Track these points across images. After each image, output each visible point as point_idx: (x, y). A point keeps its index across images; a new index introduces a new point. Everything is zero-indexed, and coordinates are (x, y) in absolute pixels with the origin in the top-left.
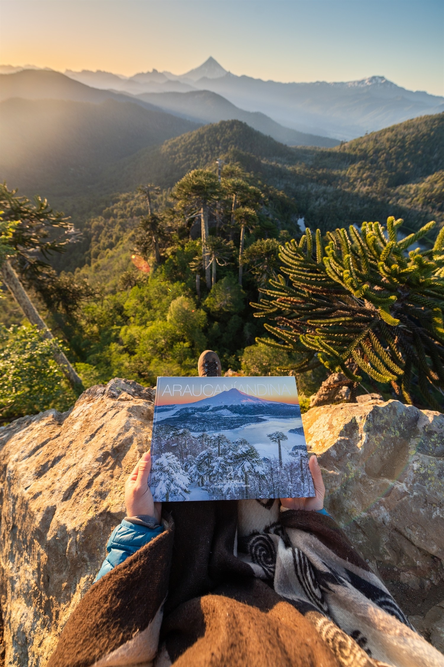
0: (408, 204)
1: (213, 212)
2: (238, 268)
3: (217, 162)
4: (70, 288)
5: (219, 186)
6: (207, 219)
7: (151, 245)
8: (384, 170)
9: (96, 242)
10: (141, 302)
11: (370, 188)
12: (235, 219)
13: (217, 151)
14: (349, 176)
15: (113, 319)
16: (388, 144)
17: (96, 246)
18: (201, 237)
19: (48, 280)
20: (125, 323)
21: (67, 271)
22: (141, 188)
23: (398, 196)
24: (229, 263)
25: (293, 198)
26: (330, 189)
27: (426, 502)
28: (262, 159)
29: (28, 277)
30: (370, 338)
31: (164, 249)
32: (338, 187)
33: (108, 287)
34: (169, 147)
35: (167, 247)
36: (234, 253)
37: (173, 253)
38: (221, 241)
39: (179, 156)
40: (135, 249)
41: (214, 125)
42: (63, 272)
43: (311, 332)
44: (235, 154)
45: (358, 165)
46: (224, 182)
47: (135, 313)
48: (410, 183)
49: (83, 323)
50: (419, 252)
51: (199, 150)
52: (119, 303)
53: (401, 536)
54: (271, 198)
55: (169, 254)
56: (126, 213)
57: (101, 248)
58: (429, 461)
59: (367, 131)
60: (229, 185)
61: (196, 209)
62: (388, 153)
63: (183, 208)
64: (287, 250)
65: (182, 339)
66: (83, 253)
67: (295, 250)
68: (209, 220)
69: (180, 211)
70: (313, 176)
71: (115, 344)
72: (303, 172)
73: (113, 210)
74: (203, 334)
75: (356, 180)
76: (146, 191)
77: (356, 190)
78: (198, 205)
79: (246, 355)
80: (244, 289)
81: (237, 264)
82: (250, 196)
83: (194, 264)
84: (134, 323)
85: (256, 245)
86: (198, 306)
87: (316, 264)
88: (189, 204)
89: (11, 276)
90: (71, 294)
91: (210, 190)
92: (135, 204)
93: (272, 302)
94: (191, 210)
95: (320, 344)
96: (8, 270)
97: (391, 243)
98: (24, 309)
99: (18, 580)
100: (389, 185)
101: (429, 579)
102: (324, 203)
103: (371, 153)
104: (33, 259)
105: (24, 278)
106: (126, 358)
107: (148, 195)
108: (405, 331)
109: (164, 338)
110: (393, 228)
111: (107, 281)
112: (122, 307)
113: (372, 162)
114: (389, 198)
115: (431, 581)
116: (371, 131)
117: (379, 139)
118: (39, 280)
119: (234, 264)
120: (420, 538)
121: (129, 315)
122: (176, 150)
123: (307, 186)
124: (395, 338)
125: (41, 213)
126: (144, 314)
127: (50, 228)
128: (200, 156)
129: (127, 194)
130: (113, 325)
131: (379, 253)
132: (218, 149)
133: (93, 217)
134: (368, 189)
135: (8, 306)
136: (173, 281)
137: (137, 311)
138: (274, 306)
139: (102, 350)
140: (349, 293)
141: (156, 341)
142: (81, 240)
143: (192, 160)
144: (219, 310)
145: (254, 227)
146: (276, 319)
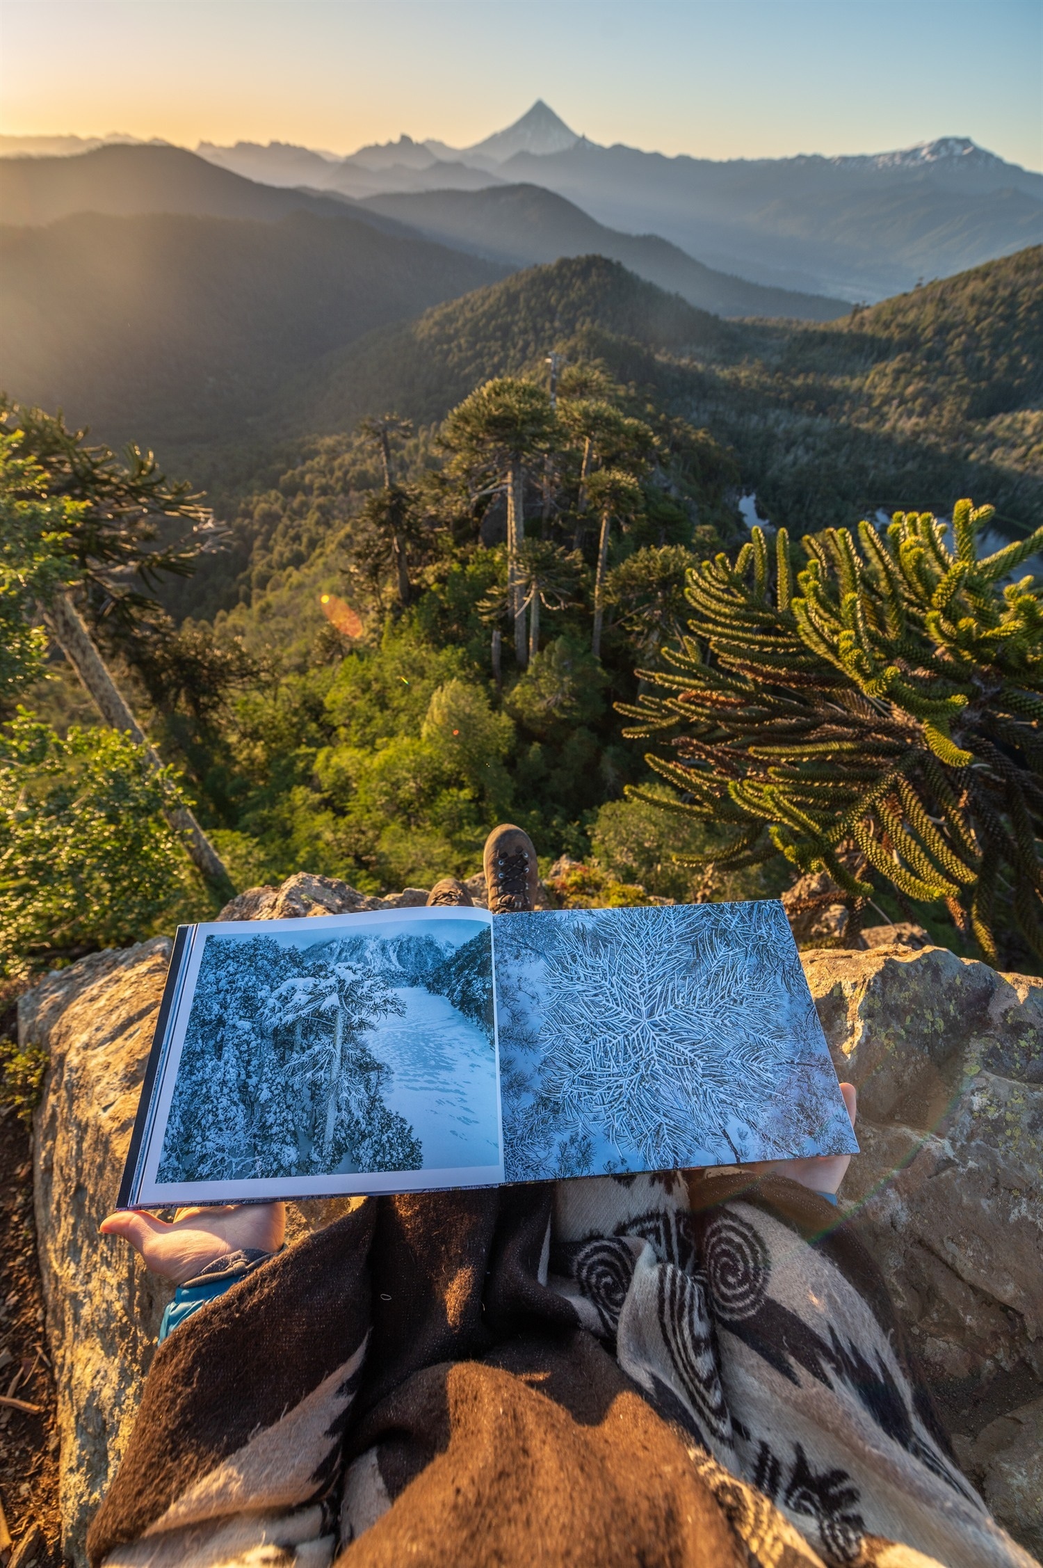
0: (1017, 461)
1: (536, 480)
2: (593, 616)
3: (549, 360)
4: (205, 656)
5: (551, 418)
6: (521, 498)
7: (389, 560)
8: (959, 376)
9: (262, 552)
10: (364, 691)
11: (922, 421)
12: (587, 497)
13: (549, 333)
14: (872, 391)
15: (300, 730)
16: (972, 312)
17: (264, 561)
18: (506, 541)
19: (155, 637)
20: (325, 739)
21: (197, 618)
22: (367, 423)
23: (993, 441)
24: (571, 604)
25: (730, 448)
26: (823, 424)
27: (996, 1185)
28: (657, 351)
29: (112, 630)
30: (899, 794)
31: (419, 570)
32: (843, 419)
33: (289, 657)
34: (436, 323)
35: (426, 565)
36: (583, 580)
37: (441, 579)
38: (554, 550)
39: (459, 346)
40: (353, 569)
41: (544, 269)
42: (188, 619)
43: (758, 775)
44: (592, 338)
45: (894, 364)
46: (563, 408)
47: (350, 718)
48: (1025, 409)
49: (233, 739)
50: (1030, 588)
51: (505, 331)
52: (314, 695)
53: (933, 1257)
54: (676, 447)
55: (431, 579)
56: (332, 482)
57: (274, 564)
58: (1011, 1090)
59: (921, 279)
60: (576, 414)
61: (495, 473)
62: (971, 335)
63: (467, 472)
64: (704, 578)
65: (457, 780)
66: (234, 575)
67: (726, 579)
68: (526, 501)
69: (458, 478)
70: (782, 392)
71: (302, 788)
72: (758, 382)
73: (302, 476)
74: (505, 769)
75: (887, 400)
76: (380, 430)
77: (887, 426)
78: (500, 463)
79: (603, 823)
80: (605, 665)
81: (590, 606)
82: (627, 443)
83: (488, 604)
84: (346, 740)
85: (635, 562)
86: (496, 704)
87: (775, 613)
88: (479, 463)
89: (74, 630)
90: (205, 672)
91: (530, 429)
92: (354, 463)
93: (667, 703)
94: (485, 476)
95: (777, 804)
96: (68, 616)
97: (960, 564)
98: (101, 706)
99: (86, 1300)
100: (970, 415)
101: (992, 1357)
102: (805, 459)
103: (929, 333)
104: (123, 589)
105: (101, 633)
106: (327, 821)
107: (385, 441)
108: (988, 778)
109: (415, 778)
110: (967, 528)
111: (286, 641)
112: (321, 704)
113: (930, 356)
114: (968, 446)
115: (996, 1361)
116: (931, 279)
117: (949, 297)
118: (135, 639)
119: (581, 606)
120: (978, 1265)
121: (336, 723)
122: (452, 332)
123: (765, 417)
124: (960, 795)
125: (139, 482)
126: (369, 720)
127: (159, 517)
128: (509, 344)
129: (336, 437)
130: (298, 745)
131: (930, 590)
132: (553, 328)
133: (256, 492)
134: (917, 424)
135: (67, 697)
136: (439, 645)
137: (353, 714)
138: (671, 713)
139: (273, 801)
140: (853, 684)
141: (396, 785)
142: (228, 546)
143: (489, 354)
144: (543, 714)
145: (633, 517)
146: (674, 742)
